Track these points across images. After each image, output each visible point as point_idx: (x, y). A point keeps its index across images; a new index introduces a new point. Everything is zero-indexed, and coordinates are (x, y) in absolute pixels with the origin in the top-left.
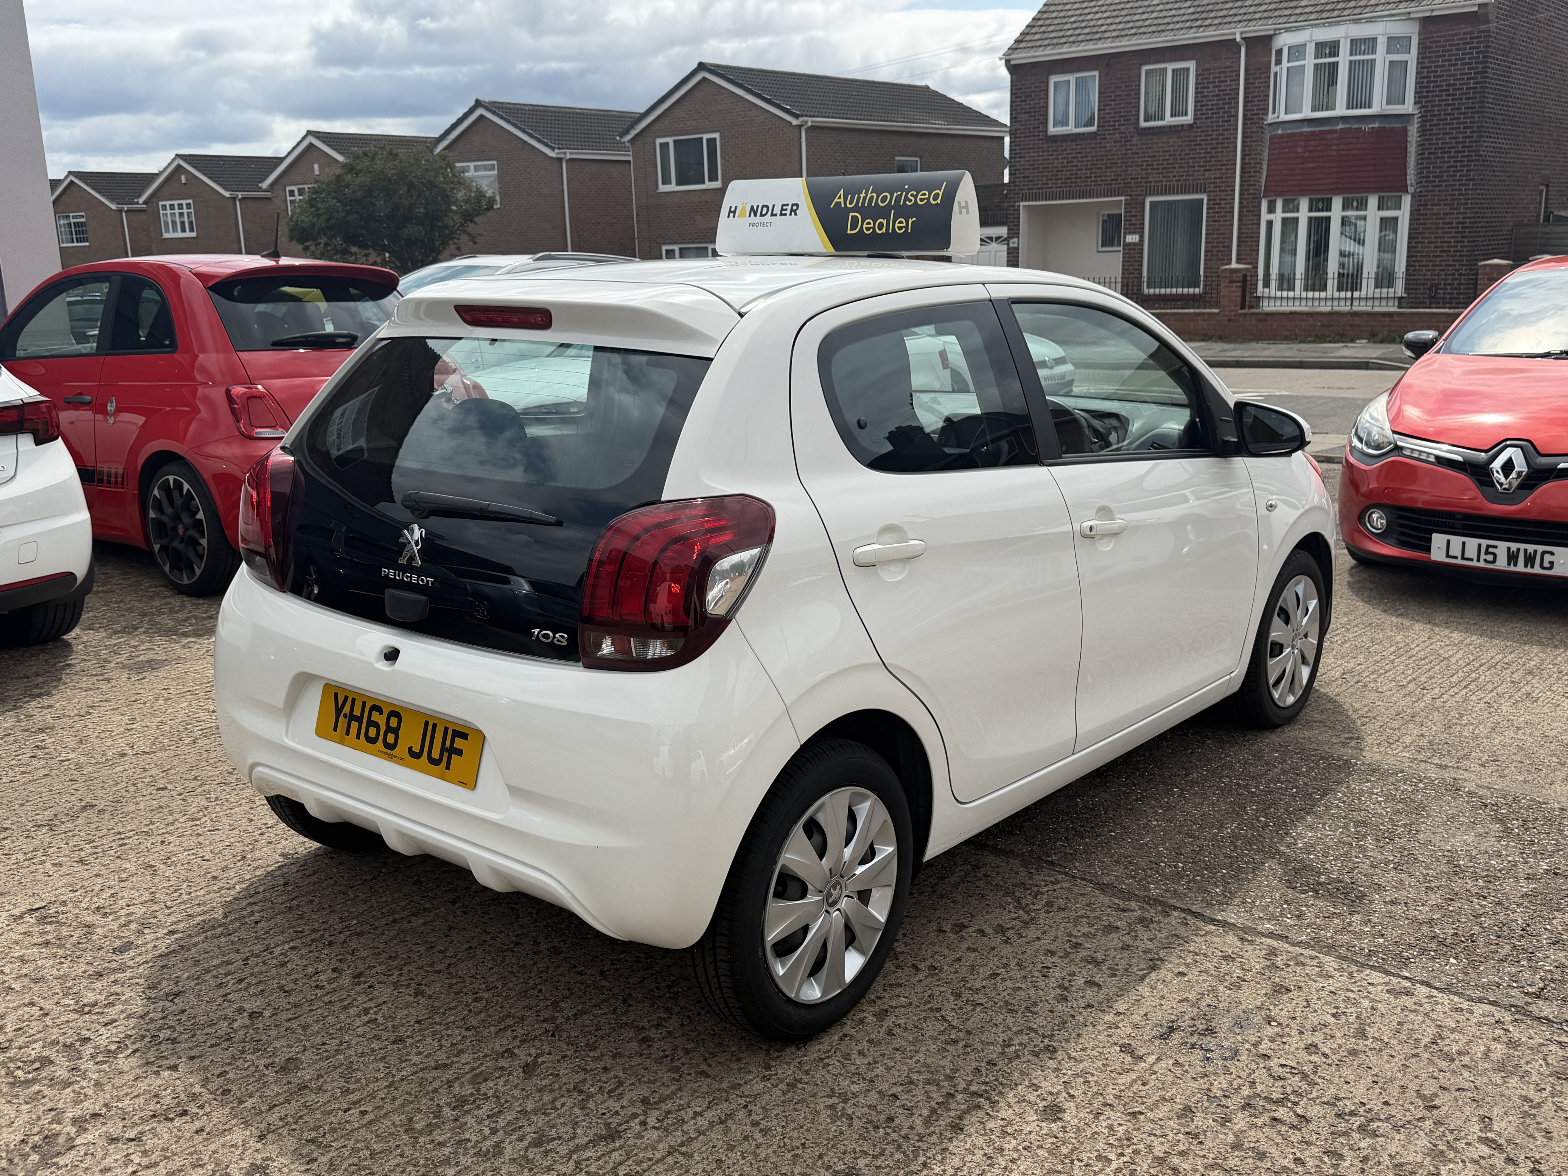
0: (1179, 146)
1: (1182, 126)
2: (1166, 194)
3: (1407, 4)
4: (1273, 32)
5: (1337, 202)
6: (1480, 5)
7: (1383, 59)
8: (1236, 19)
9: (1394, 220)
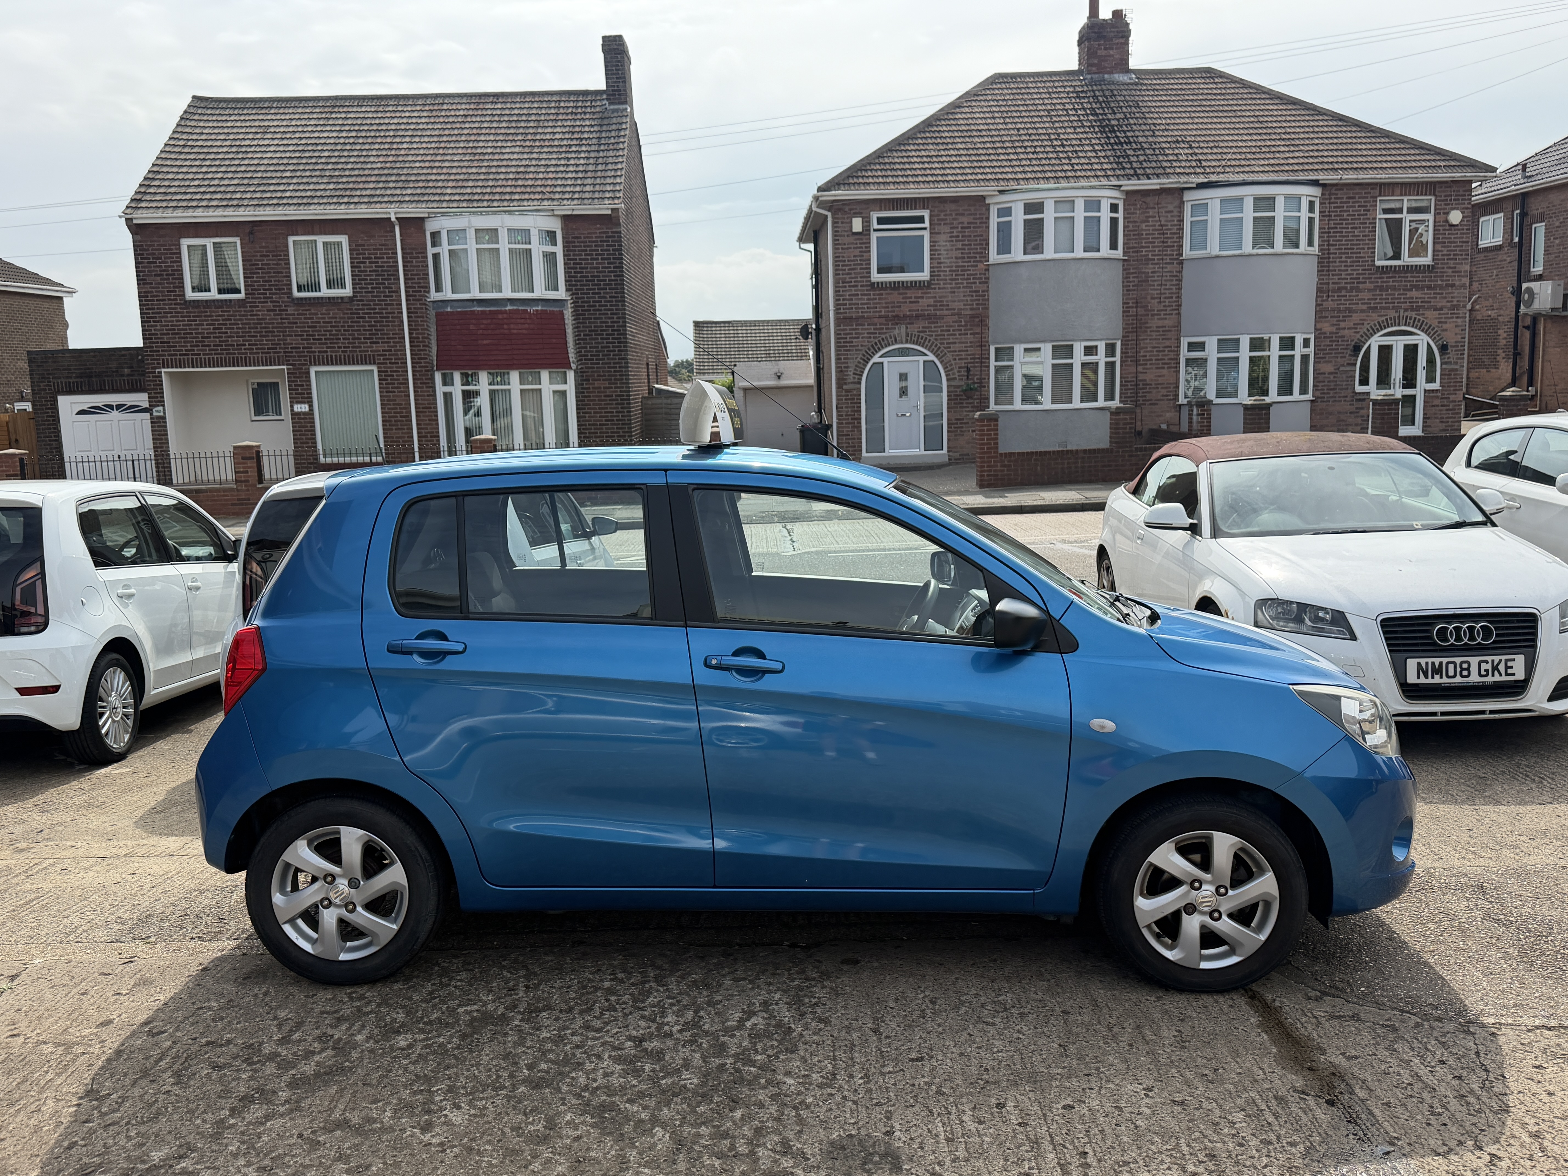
0: (340, 318)
1: (342, 298)
2: (332, 364)
3: (550, 202)
4: (426, 215)
5: (514, 376)
6: (612, 210)
7: (538, 248)
8: (386, 199)
9: (563, 393)
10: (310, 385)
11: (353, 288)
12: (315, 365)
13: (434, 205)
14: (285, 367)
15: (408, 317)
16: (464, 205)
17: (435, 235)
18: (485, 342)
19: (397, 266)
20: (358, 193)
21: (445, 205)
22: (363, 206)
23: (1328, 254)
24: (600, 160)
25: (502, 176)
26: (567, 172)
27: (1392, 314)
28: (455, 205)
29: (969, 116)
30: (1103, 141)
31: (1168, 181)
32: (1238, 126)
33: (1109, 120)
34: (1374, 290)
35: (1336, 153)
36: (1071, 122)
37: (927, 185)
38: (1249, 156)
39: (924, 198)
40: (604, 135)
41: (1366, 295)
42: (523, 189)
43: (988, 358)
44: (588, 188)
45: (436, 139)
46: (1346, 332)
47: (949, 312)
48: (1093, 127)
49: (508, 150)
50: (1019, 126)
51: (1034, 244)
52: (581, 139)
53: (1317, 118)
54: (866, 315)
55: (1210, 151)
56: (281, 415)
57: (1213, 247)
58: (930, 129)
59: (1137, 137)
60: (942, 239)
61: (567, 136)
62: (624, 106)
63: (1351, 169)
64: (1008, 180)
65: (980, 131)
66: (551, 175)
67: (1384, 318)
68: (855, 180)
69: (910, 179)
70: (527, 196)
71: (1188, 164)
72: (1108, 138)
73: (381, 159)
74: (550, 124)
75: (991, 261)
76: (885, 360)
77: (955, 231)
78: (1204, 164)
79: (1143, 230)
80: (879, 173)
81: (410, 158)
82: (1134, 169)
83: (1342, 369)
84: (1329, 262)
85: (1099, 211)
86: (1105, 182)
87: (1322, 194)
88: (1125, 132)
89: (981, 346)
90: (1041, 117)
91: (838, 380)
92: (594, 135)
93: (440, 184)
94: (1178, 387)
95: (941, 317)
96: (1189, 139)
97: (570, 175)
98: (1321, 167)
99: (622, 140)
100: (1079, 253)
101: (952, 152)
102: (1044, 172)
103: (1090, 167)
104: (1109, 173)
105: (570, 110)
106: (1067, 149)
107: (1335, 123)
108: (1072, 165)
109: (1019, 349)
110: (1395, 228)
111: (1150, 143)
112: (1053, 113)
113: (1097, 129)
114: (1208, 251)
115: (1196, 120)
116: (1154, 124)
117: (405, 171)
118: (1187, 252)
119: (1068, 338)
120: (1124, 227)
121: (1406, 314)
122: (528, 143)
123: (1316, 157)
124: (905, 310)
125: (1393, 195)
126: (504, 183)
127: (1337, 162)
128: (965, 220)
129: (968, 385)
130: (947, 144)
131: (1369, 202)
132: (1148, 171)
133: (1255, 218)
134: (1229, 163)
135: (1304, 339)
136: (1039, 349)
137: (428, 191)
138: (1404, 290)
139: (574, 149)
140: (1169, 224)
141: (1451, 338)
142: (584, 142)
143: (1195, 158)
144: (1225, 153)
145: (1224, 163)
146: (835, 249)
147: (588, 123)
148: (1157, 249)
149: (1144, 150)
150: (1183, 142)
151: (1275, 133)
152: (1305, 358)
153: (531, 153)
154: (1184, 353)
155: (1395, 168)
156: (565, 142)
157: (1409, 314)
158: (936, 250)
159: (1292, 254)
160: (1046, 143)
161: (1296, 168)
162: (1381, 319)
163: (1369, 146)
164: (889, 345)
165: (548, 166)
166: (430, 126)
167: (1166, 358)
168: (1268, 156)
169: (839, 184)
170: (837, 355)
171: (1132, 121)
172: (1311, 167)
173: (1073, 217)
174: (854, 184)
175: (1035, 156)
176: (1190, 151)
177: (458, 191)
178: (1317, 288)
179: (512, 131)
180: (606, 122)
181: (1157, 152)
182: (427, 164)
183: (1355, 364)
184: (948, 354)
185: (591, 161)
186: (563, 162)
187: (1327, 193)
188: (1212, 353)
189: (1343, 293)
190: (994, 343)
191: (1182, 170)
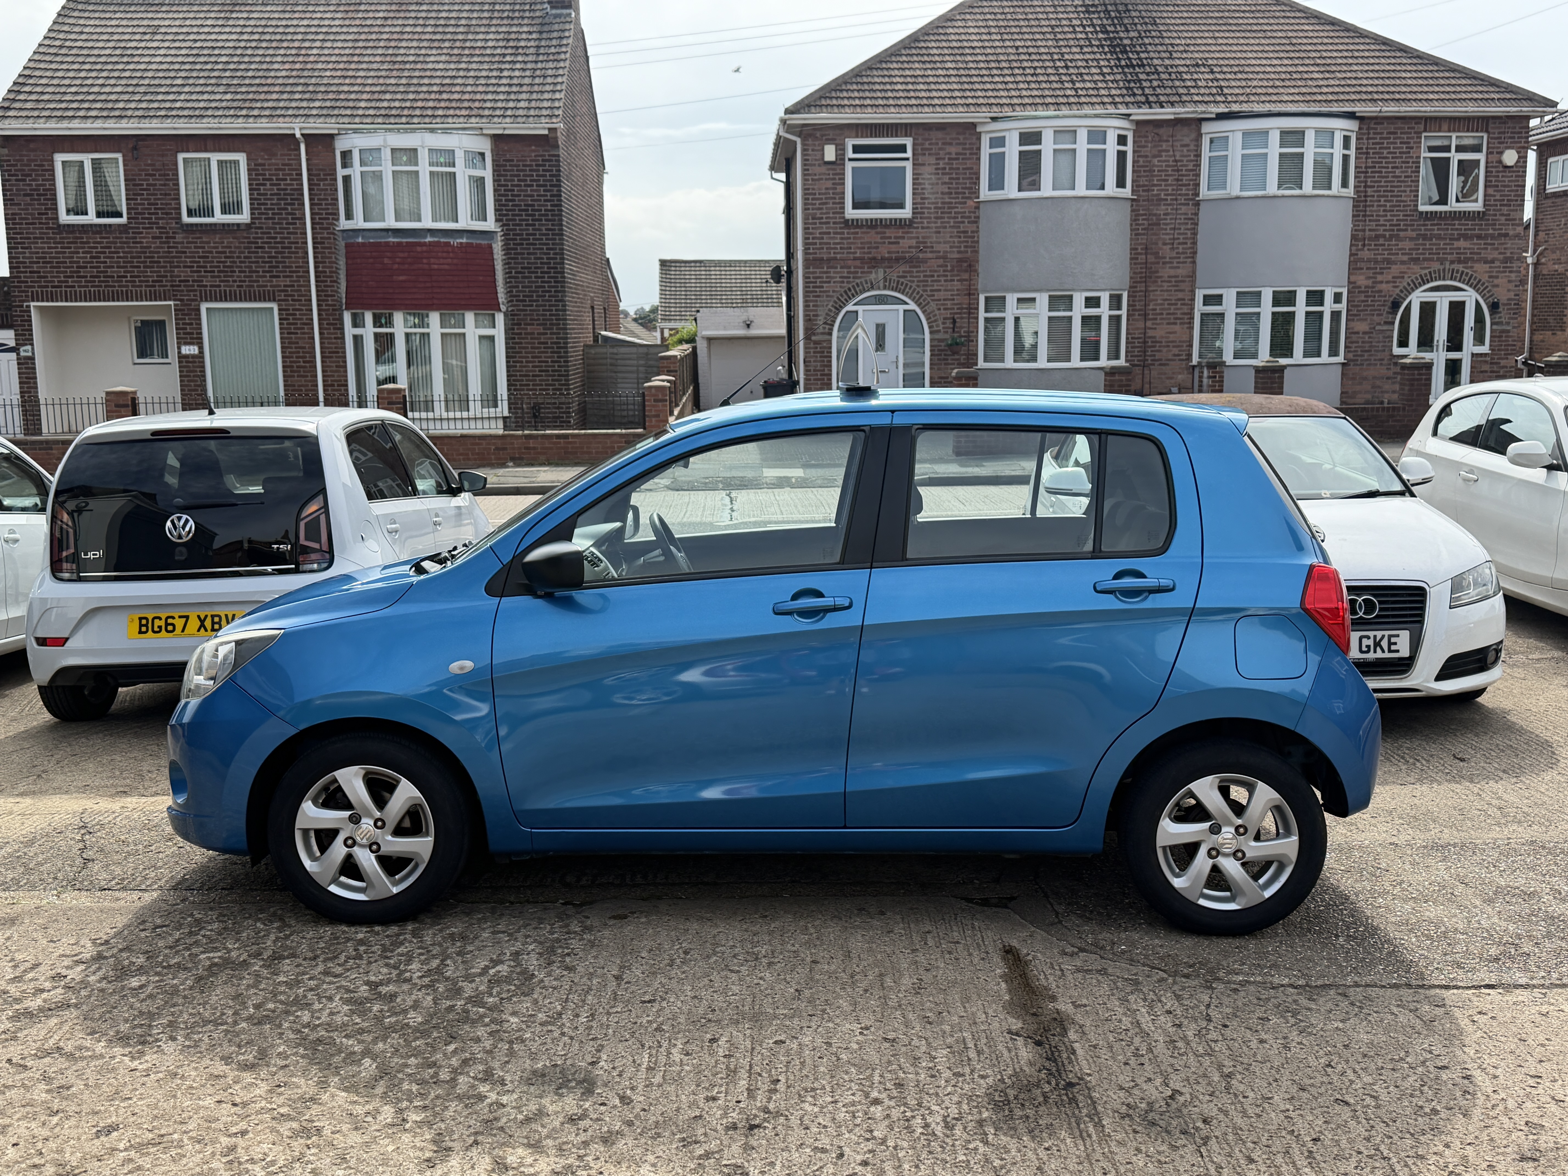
0: (236, 248)
1: (238, 225)
2: (226, 300)
3: (477, 120)
4: (336, 132)
5: (434, 318)
6: (549, 129)
7: (463, 173)
8: (290, 112)
9: (491, 339)
10: (200, 324)
11: (252, 214)
12: (206, 300)
13: (346, 120)
14: (172, 303)
15: (314, 248)
16: (380, 120)
17: (346, 155)
18: (401, 278)
19: (302, 190)
20: (259, 105)
21: (357, 120)
22: (264, 120)
23: (1365, 196)
24: (538, 73)
25: (425, 89)
26: (499, 85)
27: (1436, 266)
28: (368, 120)
29: (962, 30)
30: (1113, 63)
31: (1183, 110)
32: (1267, 48)
33: (1121, 39)
34: (1417, 239)
35: (1376, 82)
36: (1078, 40)
37: (909, 109)
38: (1277, 83)
39: (906, 125)
40: (543, 43)
41: (1407, 245)
42: (447, 104)
43: (977, 309)
44: (522, 104)
45: (350, 44)
46: (1384, 286)
47: (934, 255)
48: (1102, 46)
49: (432, 59)
50: (1018, 43)
51: (1030, 179)
52: (517, 48)
53: (1357, 41)
54: (838, 256)
55: (1233, 76)
56: (167, 357)
57: (1234, 188)
58: (917, 44)
59: (1152, 59)
60: (927, 171)
61: (501, 44)
62: (568, 11)
63: (1392, 100)
64: (1002, 105)
65: (973, 48)
66: (480, 89)
67: (1427, 271)
68: (828, 102)
69: (891, 102)
70: (451, 112)
71: (1207, 91)
72: (1119, 59)
73: (287, 66)
74: (483, 29)
75: (982, 198)
76: (860, 308)
77: (941, 162)
78: (1226, 91)
79: (1154, 166)
80: (856, 94)
81: (320, 66)
82: (1146, 96)
83: (1378, 328)
84: (1365, 206)
85: (1105, 143)
86: (1111, 110)
87: (1360, 129)
88: (1138, 53)
89: (969, 294)
90: (1043, 33)
91: (806, 329)
92: (532, 43)
93: (353, 96)
94: (1191, 346)
95: (925, 261)
96: (1210, 62)
97: (502, 89)
98: (1358, 97)
99: (564, 49)
100: (1081, 190)
101: (940, 72)
102: (1044, 97)
103: (1095, 92)
104: (1117, 99)
105: (506, 14)
106: (1072, 71)
107: (1378, 47)
108: (1076, 90)
109: (1011, 299)
110: (1441, 169)
111: (1166, 67)
112: (1057, 30)
113: (1107, 49)
114: (1228, 191)
115: (1220, 41)
116: (1172, 45)
117: (313, 81)
118: (1204, 192)
119: (1067, 287)
120: (1134, 162)
121: (1453, 266)
122: (456, 51)
123: (1354, 86)
124: (884, 251)
125: (1440, 131)
126: (427, 96)
127: (1377, 92)
128: (953, 150)
129: (953, 339)
130: (935, 62)
131: (1412, 138)
132: (1162, 98)
133: (1281, 155)
134: (1254, 91)
135: (1336, 294)
136: (1033, 300)
137: (338, 104)
138: (1451, 239)
139: (508, 58)
140: (1185, 159)
141: (1503, 295)
142: (520, 51)
143: (1216, 84)
144: (1250, 80)
145: (1248, 91)
146: (805, 180)
147: (525, 29)
148: (1170, 188)
149: (1158, 74)
150: (1204, 65)
151: (1309, 58)
152: (1336, 316)
153: (459, 62)
154: (1199, 307)
155: (1442, 100)
156: (498, 51)
157: (1455, 266)
158: (920, 184)
159: (1323, 196)
160: (1048, 64)
161: (1330, 97)
162: (1423, 272)
163: (1415, 75)
164: (865, 291)
165: (477, 77)
166: (345, 30)
167: (1179, 312)
168: (1300, 83)
169: (809, 106)
170: (805, 301)
171: (1147, 41)
172: (1348, 97)
173: (1074, 150)
174: (827, 106)
175: (1034, 79)
176: (1211, 76)
177: (373, 104)
178: (1352, 236)
179: (438, 37)
180: (546, 28)
181: (1174, 76)
182: (339, 73)
183: (1393, 323)
184: (932, 303)
185: (528, 73)
186: (495, 74)
187: (1365, 127)
188: (1230, 307)
189: (1381, 241)
190: (984, 291)
191: (1200, 98)
